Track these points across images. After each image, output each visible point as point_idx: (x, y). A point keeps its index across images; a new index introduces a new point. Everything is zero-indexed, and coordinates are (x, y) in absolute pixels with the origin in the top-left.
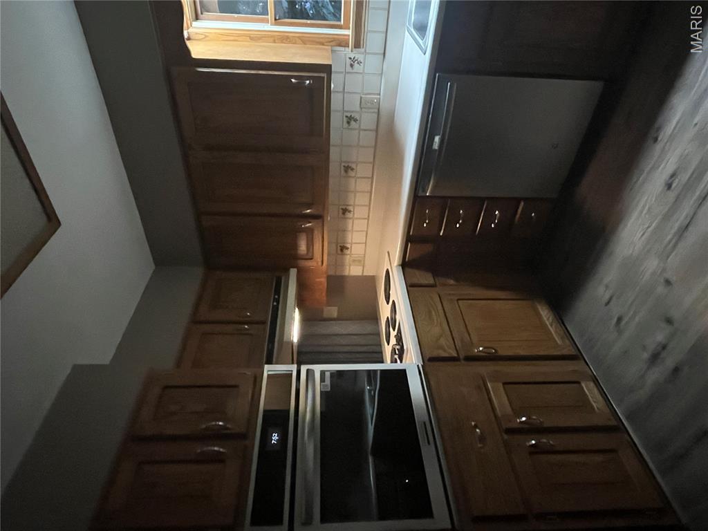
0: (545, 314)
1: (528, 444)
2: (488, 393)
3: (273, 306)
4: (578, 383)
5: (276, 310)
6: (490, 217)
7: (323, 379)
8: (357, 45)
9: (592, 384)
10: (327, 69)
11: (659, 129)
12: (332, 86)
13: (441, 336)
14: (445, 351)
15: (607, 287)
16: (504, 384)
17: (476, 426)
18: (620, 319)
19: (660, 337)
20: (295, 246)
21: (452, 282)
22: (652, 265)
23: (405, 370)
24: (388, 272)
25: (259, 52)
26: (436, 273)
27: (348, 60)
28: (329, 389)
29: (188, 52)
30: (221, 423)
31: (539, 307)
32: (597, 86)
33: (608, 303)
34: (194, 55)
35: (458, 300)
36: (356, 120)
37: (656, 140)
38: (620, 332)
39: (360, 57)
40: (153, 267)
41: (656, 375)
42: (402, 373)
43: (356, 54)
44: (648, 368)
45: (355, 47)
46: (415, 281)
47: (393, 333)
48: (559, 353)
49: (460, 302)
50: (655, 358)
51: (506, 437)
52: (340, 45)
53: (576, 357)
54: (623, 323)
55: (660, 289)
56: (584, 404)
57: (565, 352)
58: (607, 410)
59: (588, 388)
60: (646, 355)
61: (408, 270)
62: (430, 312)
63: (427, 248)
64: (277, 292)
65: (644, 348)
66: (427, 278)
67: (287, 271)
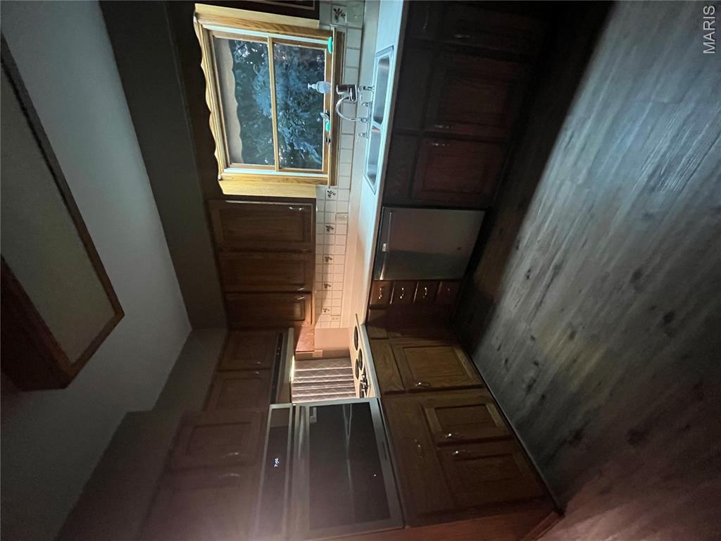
0: (460, 355)
1: (453, 454)
2: (425, 415)
3: (277, 356)
4: (484, 405)
5: (279, 358)
6: (421, 291)
7: (311, 414)
8: (333, 183)
9: (493, 406)
10: (313, 201)
11: (519, 242)
12: (317, 209)
13: (393, 375)
14: (396, 387)
15: (497, 338)
16: (436, 409)
17: (418, 443)
18: (507, 361)
19: (532, 374)
20: (292, 312)
21: (398, 335)
22: (523, 326)
23: (369, 403)
24: (356, 328)
25: (268, 189)
26: (388, 329)
27: (327, 193)
28: (316, 421)
29: (221, 190)
30: (236, 454)
31: (457, 351)
32: (481, 214)
33: (499, 349)
34: (225, 192)
35: (403, 348)
36: (332, 228)
37: (517, 248)
38: (508, 370)
39: (335, 191)
40: (190, 329)
41: (531, 400)
42: (367, 405)
43: (332, 189)
44: (527, 395)
45: (331, 185)
46: (374, 336)
47: (361, 372)
48: (470, 384)
49: (405, 350)
50: (530, 387)
51: (438, 449)
52: (322, 184)
53: (482, 386)
54: (509, 363)
55: (529, 342)
56: (488, 421)
57: (475, 383)
58: (503, 425)
59: (491, 408)
60: (524, 386)
61: (369, 328)
62: (385, 358)
63: (382, 313)
64: (280, 345)
65: (523, 381)
66: (383, 333)
67: (287, 329)
